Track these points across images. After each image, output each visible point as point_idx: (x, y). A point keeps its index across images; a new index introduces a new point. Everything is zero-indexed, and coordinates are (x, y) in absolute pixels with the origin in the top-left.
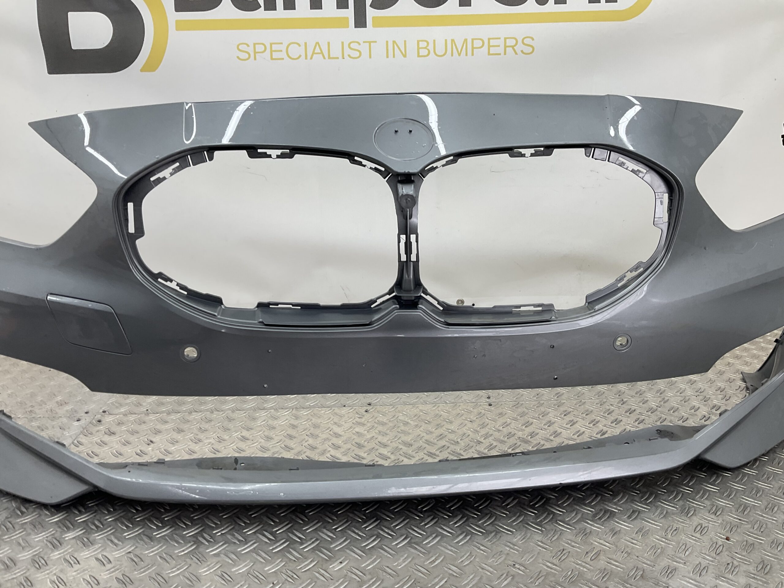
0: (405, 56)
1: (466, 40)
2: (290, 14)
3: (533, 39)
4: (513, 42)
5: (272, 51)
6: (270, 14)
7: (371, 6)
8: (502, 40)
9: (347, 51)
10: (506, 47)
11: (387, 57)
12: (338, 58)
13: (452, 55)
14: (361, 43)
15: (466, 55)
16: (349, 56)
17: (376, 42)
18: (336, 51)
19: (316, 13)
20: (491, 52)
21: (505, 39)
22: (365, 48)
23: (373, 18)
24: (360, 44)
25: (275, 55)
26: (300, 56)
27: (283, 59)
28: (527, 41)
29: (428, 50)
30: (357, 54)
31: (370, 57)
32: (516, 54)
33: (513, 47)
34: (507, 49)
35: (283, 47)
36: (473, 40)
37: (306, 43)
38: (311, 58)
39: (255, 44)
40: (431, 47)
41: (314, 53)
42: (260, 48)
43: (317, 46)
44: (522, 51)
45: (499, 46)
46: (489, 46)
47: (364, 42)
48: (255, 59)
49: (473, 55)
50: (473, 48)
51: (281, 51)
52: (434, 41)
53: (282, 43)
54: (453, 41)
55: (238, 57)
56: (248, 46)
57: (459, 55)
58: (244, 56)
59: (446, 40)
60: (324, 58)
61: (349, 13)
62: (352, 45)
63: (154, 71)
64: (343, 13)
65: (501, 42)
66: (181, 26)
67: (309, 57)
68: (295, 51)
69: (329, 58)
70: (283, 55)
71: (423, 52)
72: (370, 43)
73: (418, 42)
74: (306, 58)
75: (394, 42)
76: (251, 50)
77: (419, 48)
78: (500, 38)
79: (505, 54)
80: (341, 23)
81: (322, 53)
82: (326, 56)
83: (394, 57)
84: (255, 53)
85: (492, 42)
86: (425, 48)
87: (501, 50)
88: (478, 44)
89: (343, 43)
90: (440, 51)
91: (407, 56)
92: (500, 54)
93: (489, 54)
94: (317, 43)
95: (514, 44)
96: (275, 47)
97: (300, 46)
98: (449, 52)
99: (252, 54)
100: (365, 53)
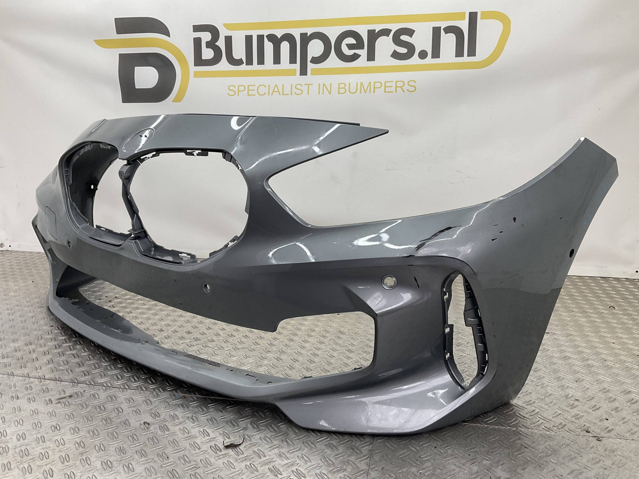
0: (330, 93)
1: (370, 83)
2: (261, 67)
3: (415, 82)
4: (401, 84)
5: (248, 90)
6: (249, 67)
7: (311, 62)
8: (394, 82)
9: (294, 90)
10: (396, 87)
11: (319, 94)
12: (288, 94)
13: (361, 93)
14: (303, 85)
15: (370, 92)
16: (295, 93)
17: (312, 84)
18: (287, 90)
19: (277, 67)
20: (387, 91)
21: (396, 82)
22: (305, 88)
23: (312, 69)
24: (302, 86)
25: (250, 93)
26: (265, 93)
27: (255, 95)
28: (411, 83)
29: (345, 89)
30: (300, 92)
31: (308, 94)
32: (404, 91)
33: (401, 87)
35: (255, 88)
36: (375, 83)
37: (269, 85)
38: (272, 95)
39: (239, 86)
40: (347, 88)
41: (274, 91)
42: (241, 88)
43: (276, 88)
44: (408, 90)
45: (392, 87)
46: (385, 87)
47: (305, 84)
48: (238, 95)
49: (374, 92)
50: (375, 88)
51: (254, 90)
52: (350, 83)
53: (255, 85)
54: (361, 83)
55: (228, 94)
56: (235, 87)
57: (365, 92)
58: (233, 93)
59: (357, 83)
60: (280, 95)
61: (297, 66)
62: (297, 87)
63: (180, 102)
64: (293, 66)
65: (393, 84)
66: (197, 75)
67: (270, 94)
68: (262, 90)
69: (283, 94)
70: (255, 92)
71: (342, 91)
72: (308, 85)
73: (339, 84)
74: (269, 95)
75: (324, 84)
76: (236, 89)
77: (339, 88)
78: (392, 82)
79: (396, 92)
80: (291, 73)
81: (278, 91)
82: (281, 93)
84: (239, 91)
85: (388, 84)
86: (344, 88)
87: (393, 89)
88: (378, 85)
89: (292, 85)
90: (353, 89)
91: (332, 93)
92: (392, 92)
93: (385, 92)
94: (276, 85)
95: (402, 86)
96: (250, 88)
97: (265, 87)
98: (359, 91)
99: (237, 92)
100: (305, 92)
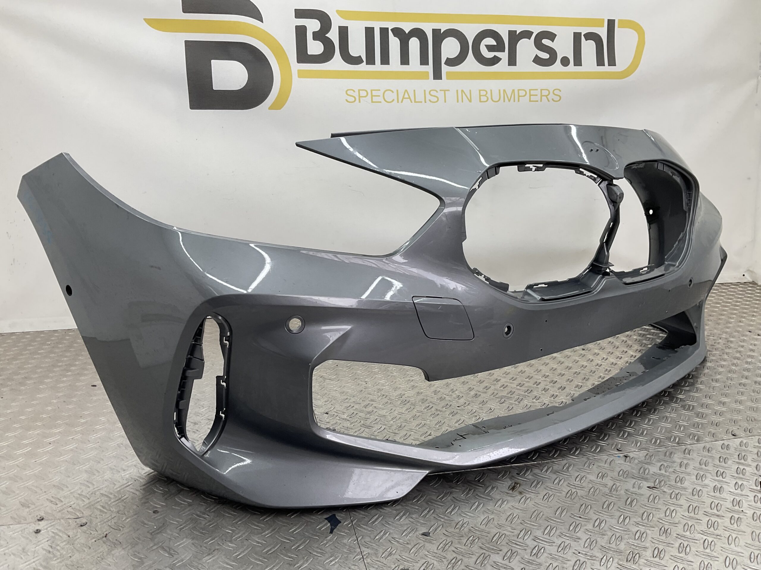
0: (470, 101)
1: (513, 90)
2: (385, 68)
3: (560, 91)
4: (546, 93)
5: (372, 96)
6: (370, 68)
7: (445, 63)
8: (539, 91)
9: (428, 97)
10: (542, 96)
11: (458, 102)
12: (421, 102)
13: (504, 101)
14: (438, 90)
15: (514, 101)
16: (430, 100)
17: (449, 90)
18: (420, 97)
19: (405, 68)
21: (541, 90)
22: (441, 95)
23: (447, 72)
24: (437, 92)
25: (375, 99)
26: (393, 100)
27: (380, 102)
28: (556, 92)
29: (487, 97)
30: (435, 99)
31: (445, 102)
32: (549, 101)
33: (546, 96)
34: (543, 97)
35: (381, 93)
36: (519, 90)
37: (397, 91)
38: (402, 102)
40: (489, 95)
41: (403, 98)
42: (363, 93)
43: (406, 93)
44: (553, 99)
45: (537, 95)
46: (530, 95)
47: (440, 90)
48: (360, 102)
49: (519, 101)
50: (519, 96)
51: (379, 96)
52: (491, 90)
54: (504, 91)
55: (347, 100)
56: (354, 91)
57: (509, 101)
58: (352, 99)
59: (500, 90)
60: (412, 102)
61: (429, 68)
62: (432, 93)
63: (280, 109)
64: (424, 68)
66: (302, 74)
67: (400, 101)
68: (389, 96)
69: (415, 102)
70: (381, 99)
71: (484, 99)
72: (445, 91)
73: (480, 91)
74: (398, 102)
75: (462, 91)
76: (356, 95)
77: (480, 96)
78: (537, 90)
79: (541, 101)
80: (423, 76)
81: (409, 98)
83: (462, 102)
84: (360, 97)
86: (485, 96)
87: (538, 98)
88: (522, 93)
89: (425, 91)
90: (496, 98)
92: (537, 101)
93: (530, 101)
94: (406, 91)
95: (547, 94)
96: (374, 93)
97: (393, 92)
98: (502, 99)
99: (357, 98)
100: (442, 98)
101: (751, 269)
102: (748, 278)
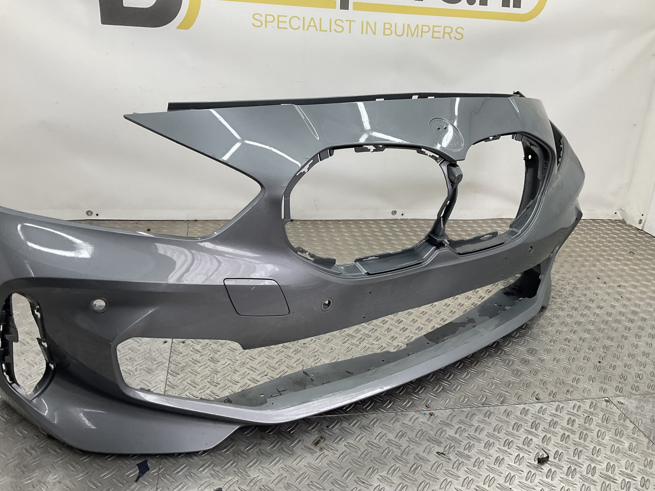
0: (374, 34)
1: (418, 26)
3: (463, 29)
4: (449, 30)
5: (279, 22)
8: (442, 28)
9: (334, 26)
10: (444, 33)
11: (362, 33)
12: (326, 31)
13: (407, 36)
14: (344, 21)
15: (417, 36)
16: (335, 30)
17: (354, 21)
18: (325, 26)
21: (445, 27)
22: (346, 25)
24: (343, 22)
25: (281, 25)
26: (299, 27)
27: (287, 28)
28: (459, 30)
29: (391, 30)
30: (340, 29)
31: (350, 32)
32: (451, 39)
33: (449, 34)
34: (445, 34)
35: (287, 20)
36: (422, 26)
37: (304, 18)
38: (307, 30)
39: (266, 15)
40: (393, 29)
41: (309, 26)
42: (270, 19)
43: (312, 21)
44: (455, 37)
45: (440, 32)
46: (433, 32)
47: (346, 21)
48: (266, 27)
49: (421, 37)
50: (422, 32)
51: (286, 22)
52: (396, 24)
53: (286, 16)
54: (409, 25)
55: (253, 24)
56: (261, 16)
57: (412, 36)
58: (259, 24)
59: (404, 25)
60: (317, 30)
62: (338, 22)
63: (188, 29)
65: (441, 29)
67: (306, 28)
68: (296, 23)
69: (320, 30)
70: (287, 25)
71: (388, 32)
72: (350, 21)
73: (385, 23)
74: (304, 29)
75: (368, 23)
76: (263, 19)
77: (385, 29)
78: (440, 26)
79: (443, 38)
81: (315, 26)
82: (318, 29)
83: (367, 34)
84: (266, 22)
85: (436, 29)
86: (389, 29)
87: (441, 35)
88: (425, 29)
89: (331, 20)
90: (399, 32)
91: (376, 33)
92: (440, 38)
93: (433, 37)
94: (312, 18)
95: (449, 32)
96: (281, 19)
97: (299, 19)
98: (406, 33)
99: (264, 22)
100: (347, 29)
101: (623, 209)
102: (619, 217)
